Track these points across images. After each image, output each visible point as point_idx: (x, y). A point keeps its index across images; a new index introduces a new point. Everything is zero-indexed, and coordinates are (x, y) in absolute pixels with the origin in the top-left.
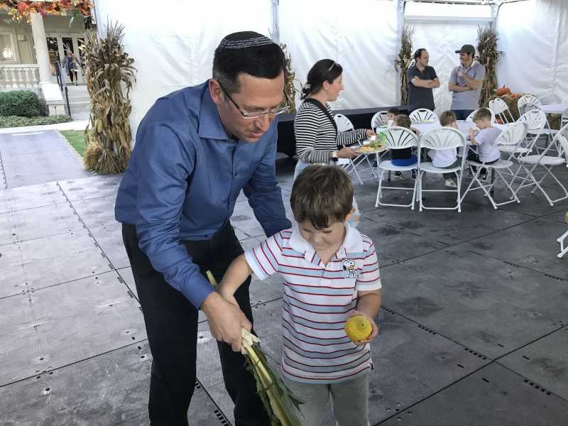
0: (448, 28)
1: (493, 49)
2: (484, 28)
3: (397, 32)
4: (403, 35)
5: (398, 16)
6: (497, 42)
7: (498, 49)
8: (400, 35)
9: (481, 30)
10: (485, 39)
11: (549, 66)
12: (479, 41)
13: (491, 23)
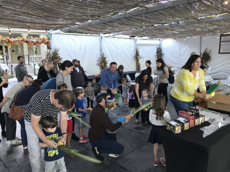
0: (148, 47)
1: (161, 53)
2: (158, 47)
3: (134, 48)
4: (136, 49)
5: (134, 44)
6: (162, 51)
7: (162, 53)
8: (135, 49)
9: (157, 47)
10: (158, 50)
11: (177, 58)
12: (157, 51)
13: (160, 45)
